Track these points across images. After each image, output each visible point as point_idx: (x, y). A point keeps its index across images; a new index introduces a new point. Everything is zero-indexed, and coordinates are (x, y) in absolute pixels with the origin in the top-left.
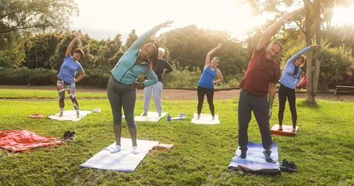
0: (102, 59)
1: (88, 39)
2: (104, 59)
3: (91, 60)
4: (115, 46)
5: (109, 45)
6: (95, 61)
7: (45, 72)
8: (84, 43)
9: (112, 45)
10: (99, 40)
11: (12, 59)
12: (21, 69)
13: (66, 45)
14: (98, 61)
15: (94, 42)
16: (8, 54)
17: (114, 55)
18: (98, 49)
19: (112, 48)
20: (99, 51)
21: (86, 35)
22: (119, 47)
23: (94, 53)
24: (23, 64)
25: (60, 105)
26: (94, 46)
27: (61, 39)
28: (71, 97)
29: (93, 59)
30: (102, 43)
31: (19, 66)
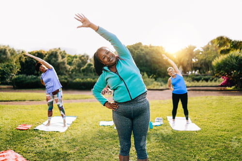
0: (75, 68)
1: (65, 54)
2: (77, 68)
3: (68, 69)
4: (85, 59)
5: (80, 58)
6: (71, 70)
7: (35, 78)
8: (63, 57)
9: (83, 58)
10: (73, 55)
11: (11, 69)
12: (17, 76)
13: (50, 59)
14: (73, 70)
15: (69, 56)
16: (8, 66)
17: (85, 65)
18: (73, 60)
19: (82, 60)
20: (73, 62)
21: (64, 51)
22: (88, 59)
23: (70, 64)
24: (19, 73)
25: (48, 114)
26: (69, 59)
27: (46, 54)
28: (58, 105)
29: (70, 69)
30: (75, 57)
31: (16, 75)
